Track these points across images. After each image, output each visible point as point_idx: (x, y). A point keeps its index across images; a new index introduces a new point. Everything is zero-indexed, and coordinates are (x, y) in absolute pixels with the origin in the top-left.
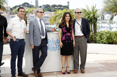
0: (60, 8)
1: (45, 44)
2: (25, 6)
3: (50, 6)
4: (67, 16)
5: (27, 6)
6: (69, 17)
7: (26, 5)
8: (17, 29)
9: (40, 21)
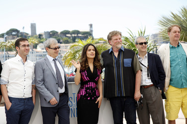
0: (76, 35)
1: (65, 103)
2: (12, 34)
3: (57, 32)
4: (90, 50)
5: (15, 35)
6: (94, 52)
7: (14, 33)
8: (17, 80)
9: (53, 61)
